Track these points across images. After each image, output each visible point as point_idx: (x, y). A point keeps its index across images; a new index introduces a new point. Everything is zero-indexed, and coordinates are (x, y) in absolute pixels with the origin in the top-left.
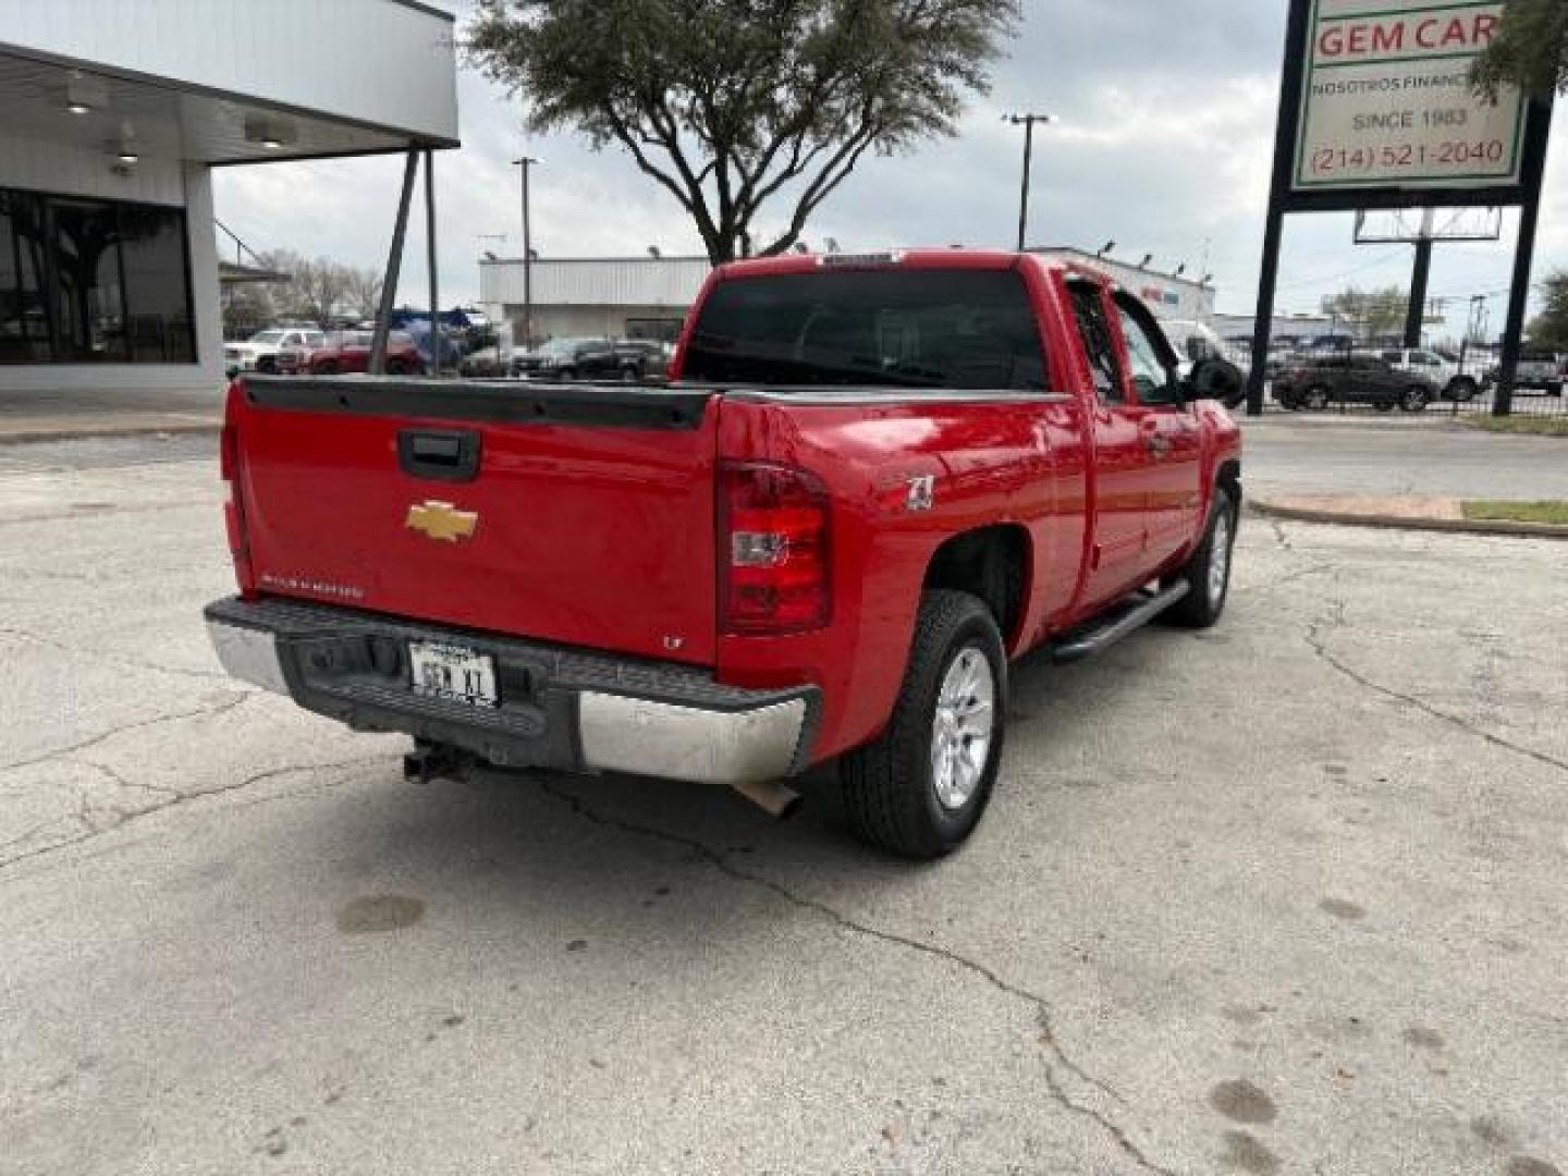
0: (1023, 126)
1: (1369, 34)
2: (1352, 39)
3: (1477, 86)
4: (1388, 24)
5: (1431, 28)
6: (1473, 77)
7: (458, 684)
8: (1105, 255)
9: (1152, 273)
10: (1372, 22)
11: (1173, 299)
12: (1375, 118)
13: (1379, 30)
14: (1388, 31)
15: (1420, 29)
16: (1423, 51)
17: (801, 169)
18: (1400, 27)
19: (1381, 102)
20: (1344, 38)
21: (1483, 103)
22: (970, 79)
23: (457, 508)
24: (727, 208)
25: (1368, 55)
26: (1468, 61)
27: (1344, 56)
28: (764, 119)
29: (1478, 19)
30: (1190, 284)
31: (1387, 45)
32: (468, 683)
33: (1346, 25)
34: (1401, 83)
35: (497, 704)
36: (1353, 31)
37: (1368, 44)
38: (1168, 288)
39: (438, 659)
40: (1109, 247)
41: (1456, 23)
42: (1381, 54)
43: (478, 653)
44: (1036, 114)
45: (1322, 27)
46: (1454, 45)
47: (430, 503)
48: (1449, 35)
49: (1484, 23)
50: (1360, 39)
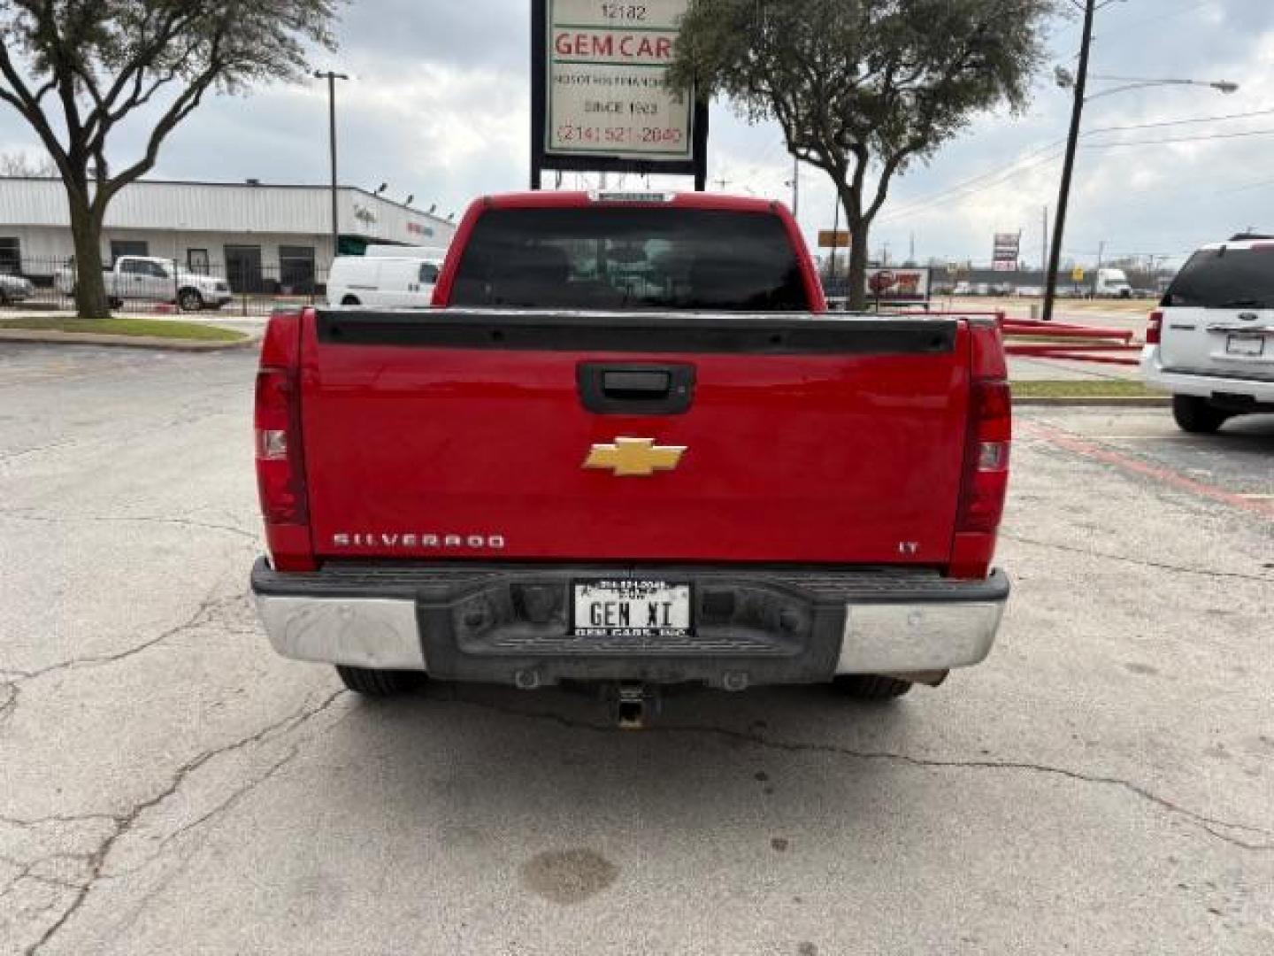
0: (326, 80)
1: (589, 41)
2: (578, 45)
3: (670, 89)
4: (602, 36)
5: (629, 42)
6: (667, 81)
7: (639, 617)
8: (381, 194)
9: (413, 210)
10: (590, 33)
11: (429, 232)
12: (598, 105)
13: (595, 39)
14: (602, 41)
15: (623, 42)
16: (625, 59)
17: (145, 99)
18: (609, 40)
19: (601, 94)
20: (572, 40)
21: (674, 101)
22: (318, 34)
23: (656, 443)
24: (77, 132)
25: (589, 58)
26: (662, 70)
27: (573, 56)
28: (95, 47)
29: (660, 40)
30: (439, 220)
31: (602, 51)
32: (653, 618)
33: (573, 33)
34: (614, 81)
35: (691, 631)
36: (578, 37)
37: (589, 49)
38: (426, 223)
39: (614, 596)
40: (383, 188)
41: (645, 41)
42: (598, 57)
43: (672, 584)
44: (336, 72)
45: (557, 32)
46: (645, 58)
47: (619, 439)
48: (641, 49)
49: (663, 44)
50: (584, 45)
